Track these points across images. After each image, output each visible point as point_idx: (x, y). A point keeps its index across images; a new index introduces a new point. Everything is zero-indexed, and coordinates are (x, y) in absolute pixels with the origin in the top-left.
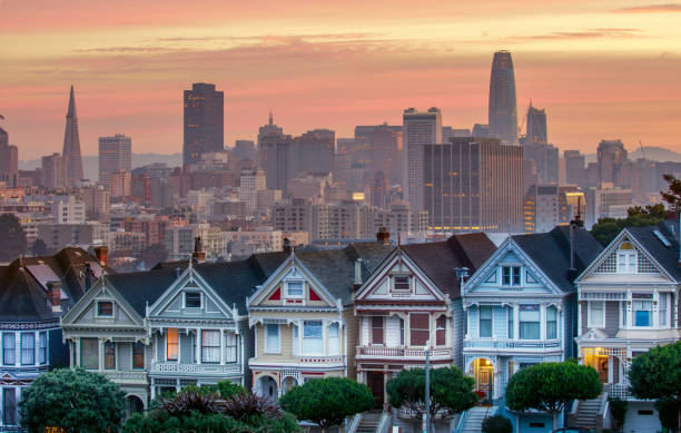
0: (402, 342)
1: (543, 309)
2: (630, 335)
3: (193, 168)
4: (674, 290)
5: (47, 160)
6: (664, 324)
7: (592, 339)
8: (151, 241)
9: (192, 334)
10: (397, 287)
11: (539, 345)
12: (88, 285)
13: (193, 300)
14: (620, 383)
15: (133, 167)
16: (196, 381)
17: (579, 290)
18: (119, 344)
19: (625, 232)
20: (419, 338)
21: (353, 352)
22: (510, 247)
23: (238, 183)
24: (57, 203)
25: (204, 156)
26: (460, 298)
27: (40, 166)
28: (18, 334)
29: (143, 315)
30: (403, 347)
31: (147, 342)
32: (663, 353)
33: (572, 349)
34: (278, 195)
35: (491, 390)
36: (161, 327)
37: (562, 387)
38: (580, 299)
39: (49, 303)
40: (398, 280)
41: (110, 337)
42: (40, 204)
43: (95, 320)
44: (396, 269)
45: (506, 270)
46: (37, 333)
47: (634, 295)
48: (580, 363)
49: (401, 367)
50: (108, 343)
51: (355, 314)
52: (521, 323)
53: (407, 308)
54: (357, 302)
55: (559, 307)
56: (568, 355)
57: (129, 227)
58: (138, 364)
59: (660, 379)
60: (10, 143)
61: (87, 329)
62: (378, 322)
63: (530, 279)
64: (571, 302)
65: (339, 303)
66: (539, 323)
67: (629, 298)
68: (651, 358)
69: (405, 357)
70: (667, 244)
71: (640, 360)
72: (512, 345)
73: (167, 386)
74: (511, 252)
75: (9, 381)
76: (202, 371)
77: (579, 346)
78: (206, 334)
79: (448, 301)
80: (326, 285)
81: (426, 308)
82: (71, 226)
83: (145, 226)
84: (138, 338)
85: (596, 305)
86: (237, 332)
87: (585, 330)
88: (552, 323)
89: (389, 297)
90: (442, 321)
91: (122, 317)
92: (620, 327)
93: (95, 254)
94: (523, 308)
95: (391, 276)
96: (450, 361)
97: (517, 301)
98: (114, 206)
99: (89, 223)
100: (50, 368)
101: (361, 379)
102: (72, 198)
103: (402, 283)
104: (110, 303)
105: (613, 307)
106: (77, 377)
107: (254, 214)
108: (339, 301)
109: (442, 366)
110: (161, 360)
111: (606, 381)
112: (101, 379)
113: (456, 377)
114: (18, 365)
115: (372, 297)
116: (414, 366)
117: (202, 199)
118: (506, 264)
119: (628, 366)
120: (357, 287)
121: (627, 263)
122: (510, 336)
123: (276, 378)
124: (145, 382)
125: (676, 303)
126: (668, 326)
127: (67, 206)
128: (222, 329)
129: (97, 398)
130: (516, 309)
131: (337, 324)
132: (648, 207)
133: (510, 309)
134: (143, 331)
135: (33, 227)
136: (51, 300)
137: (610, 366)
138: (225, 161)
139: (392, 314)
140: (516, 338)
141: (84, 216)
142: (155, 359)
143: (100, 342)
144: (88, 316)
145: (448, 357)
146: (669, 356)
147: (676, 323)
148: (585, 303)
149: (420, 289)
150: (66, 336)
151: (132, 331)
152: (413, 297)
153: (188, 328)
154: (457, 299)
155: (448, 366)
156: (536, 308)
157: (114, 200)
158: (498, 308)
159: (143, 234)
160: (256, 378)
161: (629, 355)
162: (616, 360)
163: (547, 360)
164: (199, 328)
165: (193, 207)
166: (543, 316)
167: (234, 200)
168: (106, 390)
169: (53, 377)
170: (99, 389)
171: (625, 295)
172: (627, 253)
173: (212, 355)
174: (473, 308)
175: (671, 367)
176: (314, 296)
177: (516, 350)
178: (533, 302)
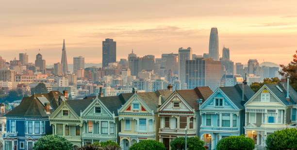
0: (176, 127)
1: (231, 115)
2: (266, 126)
3: (106, 68)
4: (284, 109)
5: (56, 65)
6: (280, 122)
7: (251, 127)
8: (91, 93)
9: (98, 123)
10: (175, 106)
11: (230, 129)
12: (60, 104)
13: (98, 110)
14: (262, 145)
15: (85, 67)
16: (99, 140)
17: (246, 108)
18: (71, 126)
19: (265, 86)
20: (183, 126)
21: (158, 130)
22: (219, 91)
23: (121, 73)
24: (59, 79)
25: (109, 64)
27: (53, 67)
28: (33, 122)
29: (80, 116)
30: (177, 129)
31: (81, 126)
32: (280, 133)
33: (242, 131)
34: (135, 77)
35: (210, 146)
36: (86, 120)
37: (239, 146)
38: (246, 112)
39: (45, 111)
40: (175, 103)
41: (67, 124)
42: (53, 80)
43: (61, 117)
44: (174, 99)
45: (217, 100)
46: (41, 122)
47: (268, 111)
48: (246, 137)
49: (176, 136)
50: (66, 126)
51: (159, 116)
52: (223, 121)
53: (178, 114)
54: (159, 112)
55: (238, 115)
56: (241, 134)
57: (83, 88)
59: (279, 144)
60: (43, 59)
61: (59, 121)
62: (167, 119)
63: (226, 104)
64: (243, 113)
65: (152, 112)
66: (229, 121)
67: (266, 112)
68: (275, 135)
69: (178, 133)
70: (282, 91)
71: (271, 136)
72: (219, 129)
73: (88, 142)
74: (219, 93)
75: (30, 140)
76: (101, 137)
77: (245, 130)
78: (103, 123)
79: (194, 112)
80: (148, 105)
81: (185, 114)
82: (63, 87)
83: (89, 88)
84: (77, 124)
85: (253, 114)
86: (114, 122)
87: (248, 124)
88: (235, 121)
89: (172, 110)
90: (192, 119)
91: (72, 116)
92: (262, 122)
93: (63, 93)
94: (223, 115)
95: (172, 102)
96: (195, 135)
97: (221, 112)
98: (78, 81)
99: (70, 86)
100: (45, 135)
101: (161, 141)
102: (64, 78)
104: (67, 111)
105: (259, 115)
106: (55, 138)
107: (127, 84)
108: (153, 111)
109: (192, 136)
110: (86, 132)
111: (256, 144)
112: (63, 139)
113: (197, 141)
114: (34, 134)
115: (165, 110)
116: (181, 136)
117: (109, 79)
118: (217, 98)
119: (265, 138)
120: (159, 106)
121: (265, 98)
122: (218, 125)
123: (129, 140)
124: (80, 140)
125: (285, 114)
126: (282, 123)
127: (62, 80)
128: (109, 121)
129: (62, 146)
130: (221, 115)
131: (152, 120)
132: (272, 78)
133: (218, 115)
134: (79, 122)
135: (50, 87)
136: (46, 110)
137: (258, 138)
138: (117, 66)
139: (172, 116)
140: (221, 126)
141: (68, 84)
142: (84, 132)
143: (64, 125)
144: (59, 116)
145: (194, 133)
146: (283, 134)
147: (285, 122)
148: (248, 113)
149: (184, 107)
150: (51, 123)
151: (75, 121)
152: (181, 110)
153: (96, 120)
154: (198, 111)
155: (194, 136)
156: (229, 115)
157: (78, 79)
158: (214, 115)
159: (88, 90)
160: (121, 140)
161: (266, 134)
162: (260, 136)
163: (233, 135)
164: (100, 121)
165: (105, 81)
166: (231, 118)
167: (119, 79)
168: (65, 143)
169: (45, 138)
170: (63, 143)
171: (264, 110)
172: (265, 94)
173: (105, 131)
174: (204, 114)
175: (283, 139)
176: (143, 109)
177: (220, 131)
178: (228, 112)
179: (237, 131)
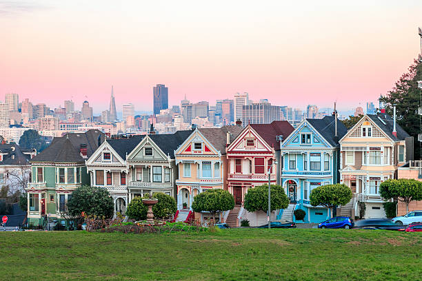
0: (251, 172)
1: (322, 155)
2: (368, 169)
4: (391, 146)
6: (386, 163)
7: (348, 170)
9: (148, 168)
10: (248, 145)
11: (321, 174)
13: (149, 152)
14: (362, 193)
16: (150, 191)
17: (341, 146)
18: (114, 173)
19: (366, 116)
20: (260, 170)
21: (226, 177)
22: (305, 124)
26: (280, 150)
28: (66, 168)
29: (125, 159)
30: (251, 174)
31: (127, 172)
33: (337, 178)
35: (295, 196)
36: (133, 165)
38: (341, 150)
40: (248, 141)
41: (109, 170)
44: (248, 136)
45: (303, 136)
46: (75, 168)
47: (371, 149)
48: (342, 183)
49: (250, 184)
50: (108, 173)
51: (227, 158)
52: (311, 162)
53: (253, 155)
54: (228, 152)
55: (331, 155)
58: (123, 183)
61: (98, 166)
62: (238, 161)
63: (316, 141)
64: (337, 152)
66: (320, 162)
67: (368, 150)
69: (252, 179)
72: (306, 174)
73: (137, 193)
74: (306, 127)
75: (62, 191)
76: (153, 185)
77: (341, 175)
78: (155, 168)
79: (274, 151)
80: (213, 144)
81: (262, 155)
84: (122, 170)
85: (350, 153)
86: (170, 167)
87: (344, 166)
88: (327, 163)
89: (244, 150)
90: (270, 161)
91: (115, 160)
92: (363, 164)
94: (312, 154)
95: (245, 139)
96: (275, 181)
97: (308, 151)
100: (81, 185)
101: (231, 191)
103: (250, 143)
104: (109, 154)
105: (359, 153)
108: (220, 152)
109: (271, 184)
110: (134, 181)
111: (355, 192)
114: (66, 183)
115: (234, 150)
118: (304, 133)
119: (367, 184)
120: (228, 145)
121: (367, 132)
122: (305, 169)
123: (189, 189)
125: (393, 152)
126: (389, 164)
128: (163, 165)
130: (308, 155)
131: (218, 163)
133: (305, 155)
134: (125, 167)
136: (82, 153)
137: (358, 184)
139: (245, 158)
140: (308, 170)
142: (131, 180)
143: (105, 172)
144: (99, 159)
145: (274, 179)
147: (393, 163)
148: (344, 152)
149: (260, 146)
150: (88, 170)
151: (119, 166)
152: (256, 150)
153: (146, 165)
154: (278, 150)
156: (319, 155)
158: (299, 155)
160: (179, 189)
161: (368, 179)
162: (361, 181)
163: (324, 181)
164: (151, 165)
166: (323, 158)
171: (366, 148)
172: (367, 127)
173: (158, 178)
174: (286, 155)
176: (207, 149)
177: (308, 176)
178: (317, 151)
179: (329, 175)
